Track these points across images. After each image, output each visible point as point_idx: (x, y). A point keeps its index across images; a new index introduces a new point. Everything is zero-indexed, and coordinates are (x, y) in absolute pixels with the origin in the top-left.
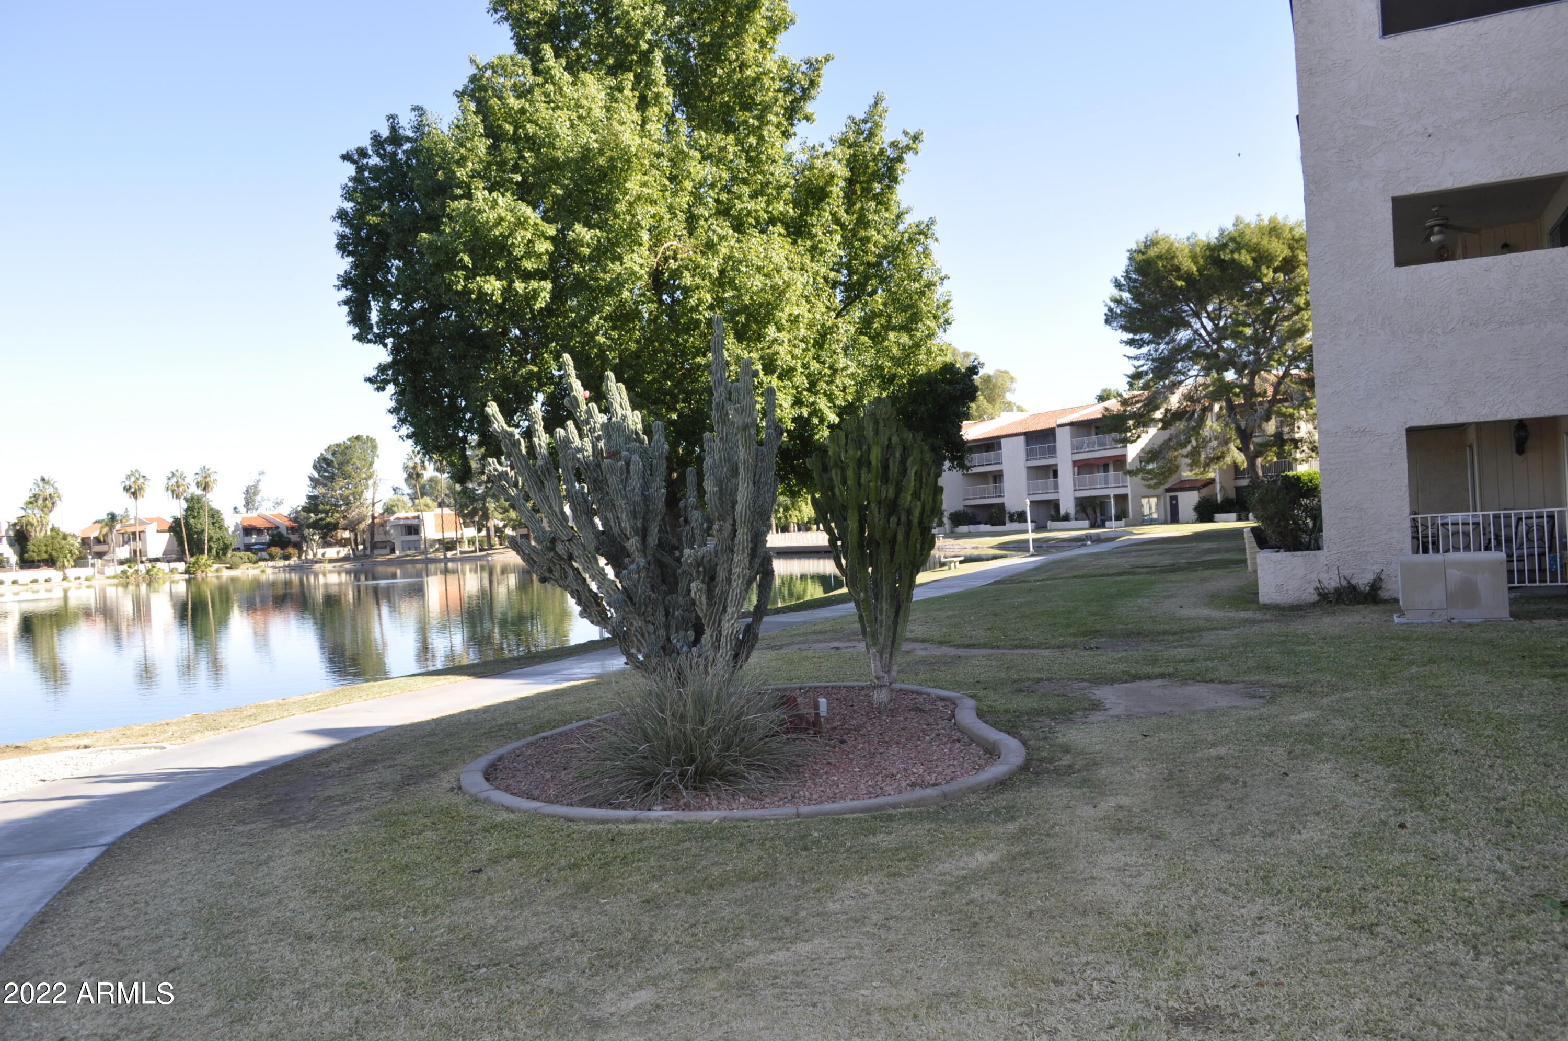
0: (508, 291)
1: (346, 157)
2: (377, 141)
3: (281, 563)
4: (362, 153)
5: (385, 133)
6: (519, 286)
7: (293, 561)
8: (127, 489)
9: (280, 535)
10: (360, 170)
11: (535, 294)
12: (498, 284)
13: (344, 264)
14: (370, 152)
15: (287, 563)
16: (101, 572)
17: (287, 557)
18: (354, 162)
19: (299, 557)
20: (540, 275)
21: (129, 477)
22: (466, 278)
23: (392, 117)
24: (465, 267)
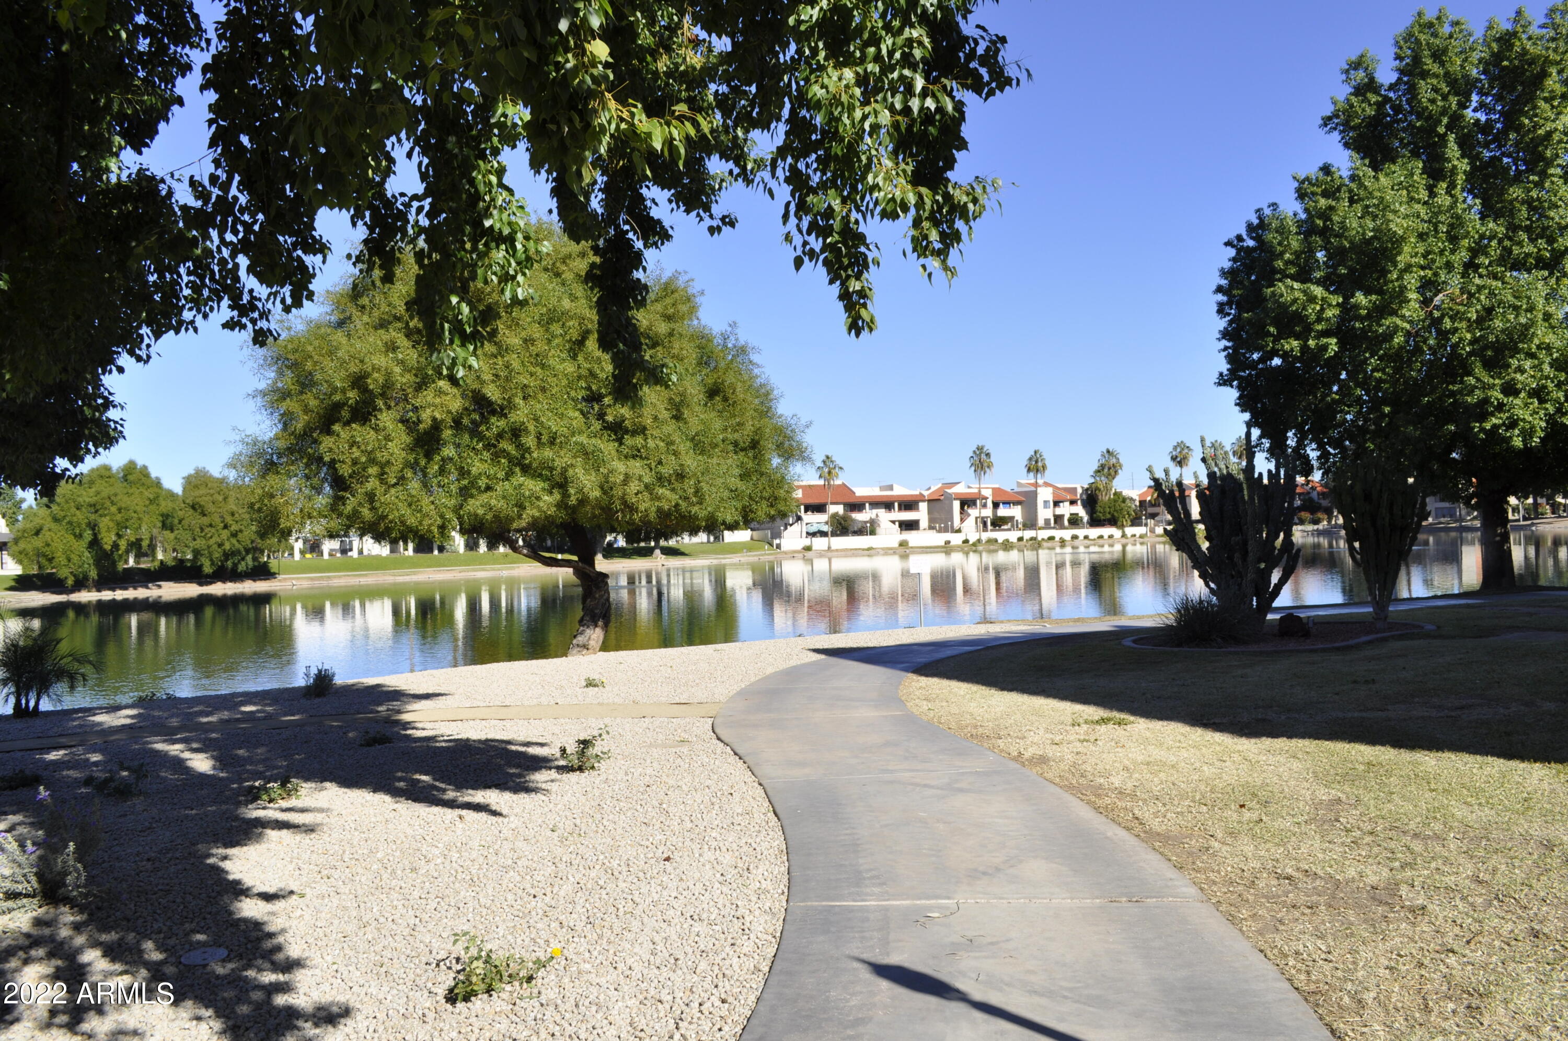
0: (1305, 348)
1: (1228, 244)
2: (1250, 228)
3: (1310, 527)
4: (1240, 238)
5: (1256, 221)
6: (1312, 343)
7: (1324, 525)
8: (1174, 459)
9: (1311, 500)
10: (1239, 250)
11: (1325, 348)
12: (1295, 343)
13: (1222, 323)
14: (1245, 237)
15: (1316, 527)
16: (1152, 531)
17: (1316, 522)
18: (1233, 246)
19: (1329, 522)
20: (1326, 333)
21: (1175, 448)
22: (1273, 342)
23: (1258, 211)
24: (1273, 335)
